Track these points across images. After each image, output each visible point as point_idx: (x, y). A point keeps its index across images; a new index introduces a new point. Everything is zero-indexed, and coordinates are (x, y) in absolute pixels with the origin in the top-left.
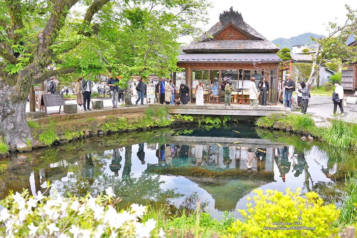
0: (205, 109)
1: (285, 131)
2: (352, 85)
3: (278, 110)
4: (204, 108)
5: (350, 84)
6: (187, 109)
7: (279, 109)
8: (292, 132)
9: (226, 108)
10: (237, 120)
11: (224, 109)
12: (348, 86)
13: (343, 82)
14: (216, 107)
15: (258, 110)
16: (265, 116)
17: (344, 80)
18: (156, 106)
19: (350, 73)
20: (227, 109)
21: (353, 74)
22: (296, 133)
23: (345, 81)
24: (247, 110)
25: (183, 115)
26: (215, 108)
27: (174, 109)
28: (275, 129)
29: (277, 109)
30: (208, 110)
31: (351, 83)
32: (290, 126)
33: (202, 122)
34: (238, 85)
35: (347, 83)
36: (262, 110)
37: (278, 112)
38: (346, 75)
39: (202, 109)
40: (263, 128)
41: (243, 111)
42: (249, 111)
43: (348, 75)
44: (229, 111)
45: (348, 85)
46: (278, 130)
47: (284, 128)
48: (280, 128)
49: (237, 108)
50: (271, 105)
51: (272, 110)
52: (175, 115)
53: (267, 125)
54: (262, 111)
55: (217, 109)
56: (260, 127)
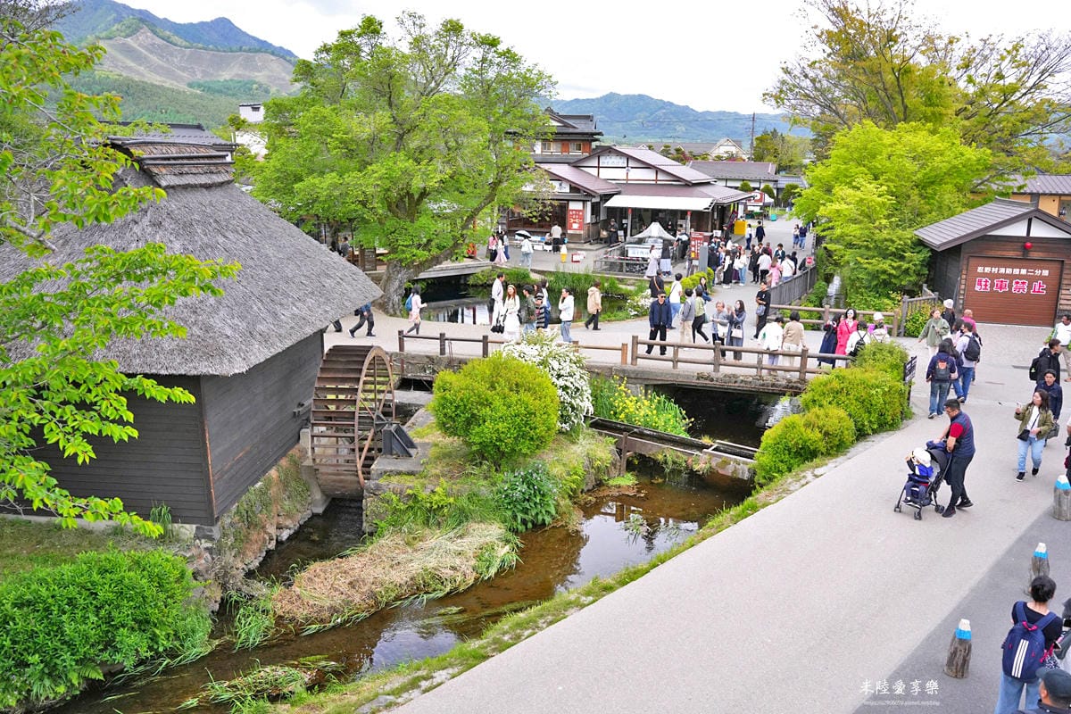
56: (473, 286)
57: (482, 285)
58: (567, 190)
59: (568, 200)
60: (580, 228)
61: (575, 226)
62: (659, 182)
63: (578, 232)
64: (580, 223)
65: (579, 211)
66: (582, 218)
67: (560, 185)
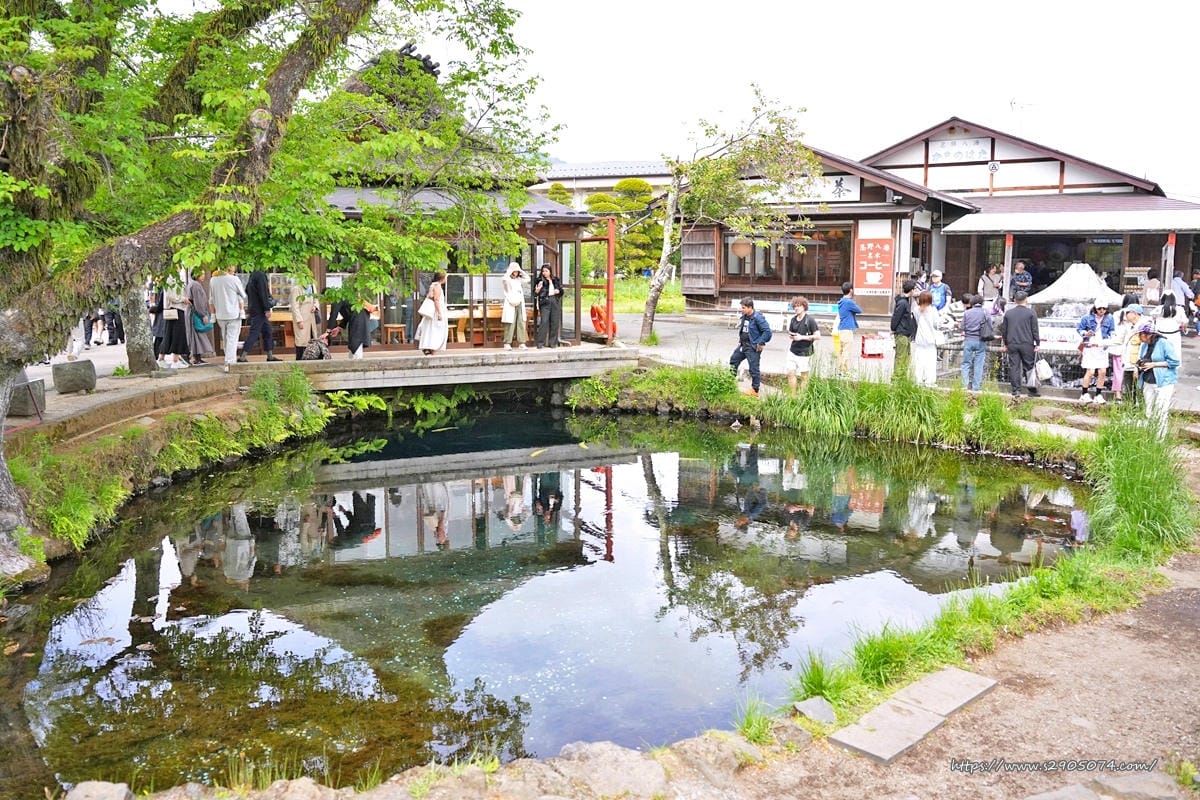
0: (422, 368)
1: (654, 412)
2: (711, 284)
3: (621, 359)
4: (419, 364)
5: (706, 280)
6: (365, 371)
7: (623, 356)
8: (675, 414)
9: (486, 361)
10: (491, 396)
11: (478, 365)
12: (702, 286)
13: (688, 276)
14: (455, 359)
15: (571, 361)
16: (590, 377)
17: (691, 269)
18: (258, 368)
19: (705, 251)
20: (488, 365)
21: (713, 253)
22: (687, 415)
23: (694, 273)
24: (543, 362)
25: (351, 392)
26: (452, 363)
27: (321, 375)
28: (624, 412)
29: (617, 356)
30: (432, 372)
31: (709, 276)
32: (669, 399)
33: (395, 410)
34: (471, 290)
35: (698, 276)
36: (581, 360)
37: (620, 363)
38: (695, 257)
39: (412, 368)
40: (588, 411)
41: (532, 367)
42: (548, 366)
43: (701, 257)
44: (492, 369)
45: (701, 283)
46: (634, 412)
47: (652, 405)
48: (639, 407)
49: (516, 360)
50: (567, 345)
51: (607, 359)
52: (330, 395)
53: (598, 402)
54: (581, 363)
55: (459, 366)
56: (579, 411)
57: (604, 411)
58: (854, 194)
59: (857, 217)
60: (884, 283)
61: (873, 278)
62: (1066, 191)
63: (879, 292)
64: (883, 271)
65: (882, 242)
66: (890, 258)
67: (839, 184)
